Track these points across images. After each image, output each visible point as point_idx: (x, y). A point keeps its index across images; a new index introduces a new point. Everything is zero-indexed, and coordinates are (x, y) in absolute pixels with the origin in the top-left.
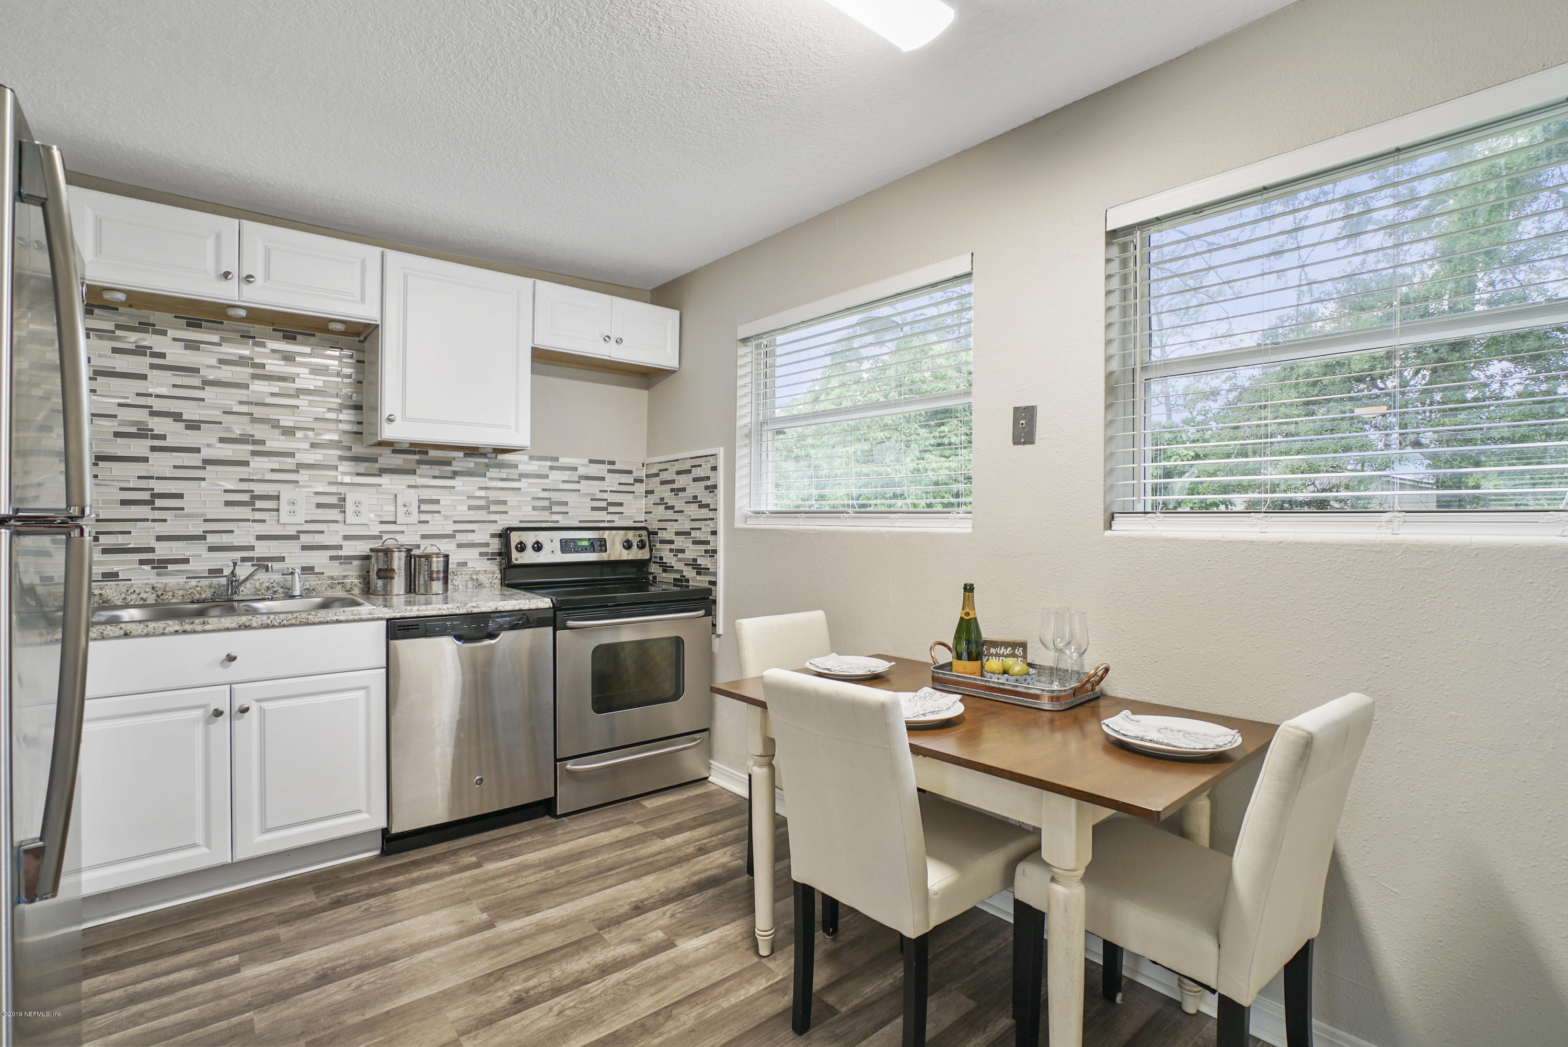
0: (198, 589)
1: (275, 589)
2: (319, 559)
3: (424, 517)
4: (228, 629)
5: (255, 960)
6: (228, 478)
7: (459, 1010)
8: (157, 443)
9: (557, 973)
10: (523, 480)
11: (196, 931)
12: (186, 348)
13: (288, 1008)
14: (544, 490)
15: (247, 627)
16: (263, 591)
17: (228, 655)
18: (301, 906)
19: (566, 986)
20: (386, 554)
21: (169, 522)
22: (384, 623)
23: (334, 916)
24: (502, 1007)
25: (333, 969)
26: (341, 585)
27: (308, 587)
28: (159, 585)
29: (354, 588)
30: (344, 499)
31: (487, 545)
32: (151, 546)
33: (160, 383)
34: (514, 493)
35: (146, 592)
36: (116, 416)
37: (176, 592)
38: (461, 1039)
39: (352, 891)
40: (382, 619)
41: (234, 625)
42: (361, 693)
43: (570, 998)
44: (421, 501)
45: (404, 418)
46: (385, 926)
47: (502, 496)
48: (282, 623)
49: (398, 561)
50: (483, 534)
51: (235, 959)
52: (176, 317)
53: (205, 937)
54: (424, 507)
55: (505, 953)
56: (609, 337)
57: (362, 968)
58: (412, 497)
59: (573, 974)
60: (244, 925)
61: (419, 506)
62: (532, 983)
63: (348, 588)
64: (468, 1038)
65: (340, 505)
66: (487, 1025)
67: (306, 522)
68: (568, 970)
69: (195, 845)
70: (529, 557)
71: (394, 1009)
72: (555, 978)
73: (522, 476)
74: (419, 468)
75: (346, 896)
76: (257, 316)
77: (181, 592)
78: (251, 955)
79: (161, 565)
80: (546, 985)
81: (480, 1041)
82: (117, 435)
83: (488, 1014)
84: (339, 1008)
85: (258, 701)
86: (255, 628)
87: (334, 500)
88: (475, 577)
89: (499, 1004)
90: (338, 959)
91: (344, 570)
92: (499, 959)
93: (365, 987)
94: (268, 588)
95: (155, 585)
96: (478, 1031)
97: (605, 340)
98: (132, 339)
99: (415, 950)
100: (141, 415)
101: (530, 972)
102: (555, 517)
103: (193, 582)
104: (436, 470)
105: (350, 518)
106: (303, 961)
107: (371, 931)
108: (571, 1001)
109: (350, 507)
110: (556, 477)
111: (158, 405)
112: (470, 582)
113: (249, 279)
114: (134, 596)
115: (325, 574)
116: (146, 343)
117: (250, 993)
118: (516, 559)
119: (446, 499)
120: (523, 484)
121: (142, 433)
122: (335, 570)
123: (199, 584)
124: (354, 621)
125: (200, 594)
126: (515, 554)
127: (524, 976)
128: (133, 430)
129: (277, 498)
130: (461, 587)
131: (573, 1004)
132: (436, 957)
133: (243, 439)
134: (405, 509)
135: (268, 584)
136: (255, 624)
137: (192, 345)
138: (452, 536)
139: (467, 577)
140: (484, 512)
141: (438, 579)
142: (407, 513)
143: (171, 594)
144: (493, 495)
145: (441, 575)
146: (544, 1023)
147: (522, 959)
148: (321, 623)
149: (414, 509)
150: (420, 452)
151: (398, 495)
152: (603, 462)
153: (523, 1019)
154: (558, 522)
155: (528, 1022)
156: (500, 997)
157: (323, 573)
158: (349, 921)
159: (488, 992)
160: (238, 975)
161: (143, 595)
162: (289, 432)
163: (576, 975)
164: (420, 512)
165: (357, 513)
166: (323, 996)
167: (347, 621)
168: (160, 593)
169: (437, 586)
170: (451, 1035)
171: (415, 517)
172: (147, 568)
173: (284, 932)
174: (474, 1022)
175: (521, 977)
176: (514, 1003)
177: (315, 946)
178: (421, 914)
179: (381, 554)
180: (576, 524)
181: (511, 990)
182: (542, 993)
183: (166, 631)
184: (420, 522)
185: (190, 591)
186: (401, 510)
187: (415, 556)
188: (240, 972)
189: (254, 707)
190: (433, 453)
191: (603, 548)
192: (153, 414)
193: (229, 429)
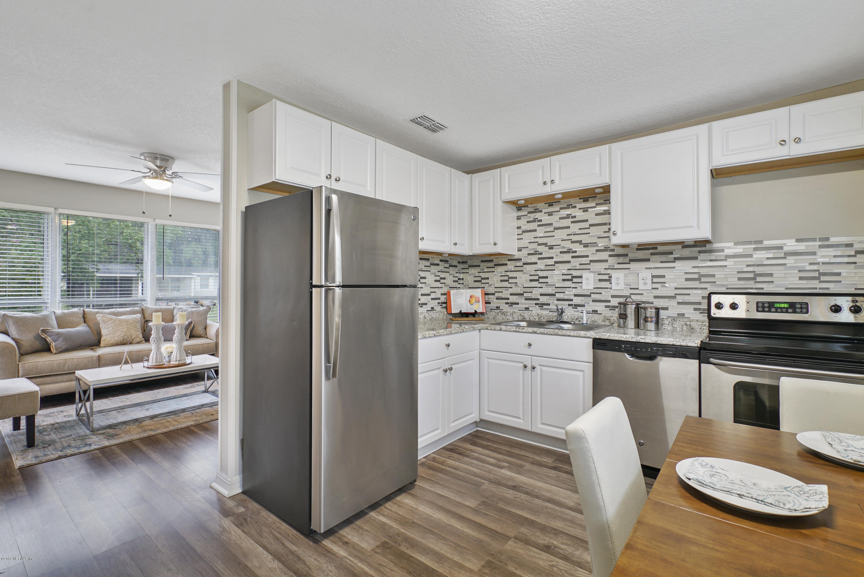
0: (552, 316)
1: (580, 320)
2: (600, 307)
3: (655, 286)
4: (529, 333)
5: (509, 468)
6: (563, 268)
7: (527, 530)
8: (540, 256)
9: (578, 553)
10: (728, 260)
11: (512, 451)
12: (549, 215)
13: (494, 488)
14: (748, 266)
15: (535, 333)
16: (575, 320)
17: (529, 343)
18: (544, 461)
19: (572, 560)
20: (625, 306)
21: (544, 288)
22: (592, 340)
23: (547, 471)
24: (540, 543)
25: (520, 487)
26: (608, 321)
27: (593, 320)
28: (540, 314)
29: (615, 322)
30: (611, 277)
31: (700, 303)
32: (538, 298)
33: (541, 231)
34: (722, 269)
35: (536, 316)
36: (528, 247)
37: (545, 317)
38: (512, 539)
39: (565, 467)
40: (591, 338)
41: (531, 331)
42: (581, 373)
43: (565, 566)
44: (653, 277)
45: (623, 232)
46: (554, 486)
47: (711, 271)
48: (548, 333)
49: (631, 310)
50: (697, 296)
51: (506, 464)
52: (545, 204)
53: (511, 453)
54: (655, 280)
55: (573, 528)
56: (784, 141)
57: (527, 493)
58: (647, 275)
59: (583, 559)
60: (523, 457)
61: (652, 280)
62: (563, 546)
63: (612, 322)
64: (514, 541)
65: (609, 280)
66: (525, 543)
67: (594, 288)
68: (584, 556)
69: (519, 418)
70: (726, 313)
71: (513, 512)
72: (573, 554)
73: (727, 257)
74: (652, 257)
75: (560, 467)
76: (567, 195)
77: (546, 317)
78: (512, 467)
79: (541, 305)
80: (566, 552)
81: (515, 545)
82: (529, 254)
83: (532, 541)
84: (504, 499)
85: (540, 365)
86: (538, 334)
87: (606, 277)
88: (688, 323)
89: (540, 541)
90: (526, 485)
91: (612, 313)
92: (567, 528)
93: (518, 499)
94: (577, 319)
95: (539, 314)
96: (520, 542)
97: (781, 144)
98: (532, 216)
99: (549, 501)
100: (535, 246)
101: (569, 542)
102: (759, 286)
103: (551, 313)
104: (663, 258)
105: (614, 286)
106: (518, 478)
107: (548, 484)
108: (563, 567)
109: (613, 280)
110: (760, 256)
111: (541, 241)
112: (685, 326)
113: (552, 181)
114: (532, 317)
115: (603, 315)
116: (536, 217)
117: (495, 477)
118: (715, 314)
119: (669, 275)
120: (729, 262)
121: (536, 253)
122: (608, 313)
123: (553, 315)
124: (577, 337)
125: (552, 319)
126: (714, 310)
127: (565, 542)
128: (533, 252)
129: (581, 277)
130: (678, 329)
131: (562, 568)
132: (550, 508)
133: (569, 251)
134: (643, 281)
135: (577, 317)
136: (538, 332)
137: (550, 214)
138: (674, 297)
139: (683, 323)
140: (697, 282)
141: (651, 322)
142: (645, 284)
143: (543, 317)
144: (703, 271)
145: (654, 319)
146: (541, 562)
147: (575, 536)
148: (562, 335)
149: (649, 281)
150: (652, 249)
151: (639, 273)
152: (814, 240)
153: (538, 554)
154: (763, 288)
155: (538, 556)
156: (545, 540)
157: (602, 314)
158: (547, 476)
159: (544, 534)
160: (501, 470)
161: (535, 317)
162: (586, 246)
163: (583, 561)
164: (652, 283)
165: (618, 284)
166: (506, 492)
167: (574, 336)
168: (540, 317)
169: (651, 326)
170: (512, 535)
171: (649, 286)
172: (537, 306)
173: (528, 466)
174: (524, 538)
175: (563, 541)
176: (545, 546)
177: (528, 476)
178: (571, 491)
179: (622, 306)
180: (783, 290)
181: (552, 541)
182: (559, 553)
183: (511, 330)
184: (652, 288)
185: (549, 317)
186: (641, 282)
187: (641, 308)
188: (502, 469)
189: (538, 368)
190: (660, 249)
191: (804, 310)
192: (539, 245)
193: (564, 247)
